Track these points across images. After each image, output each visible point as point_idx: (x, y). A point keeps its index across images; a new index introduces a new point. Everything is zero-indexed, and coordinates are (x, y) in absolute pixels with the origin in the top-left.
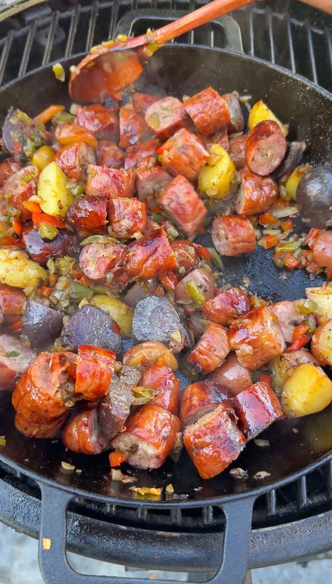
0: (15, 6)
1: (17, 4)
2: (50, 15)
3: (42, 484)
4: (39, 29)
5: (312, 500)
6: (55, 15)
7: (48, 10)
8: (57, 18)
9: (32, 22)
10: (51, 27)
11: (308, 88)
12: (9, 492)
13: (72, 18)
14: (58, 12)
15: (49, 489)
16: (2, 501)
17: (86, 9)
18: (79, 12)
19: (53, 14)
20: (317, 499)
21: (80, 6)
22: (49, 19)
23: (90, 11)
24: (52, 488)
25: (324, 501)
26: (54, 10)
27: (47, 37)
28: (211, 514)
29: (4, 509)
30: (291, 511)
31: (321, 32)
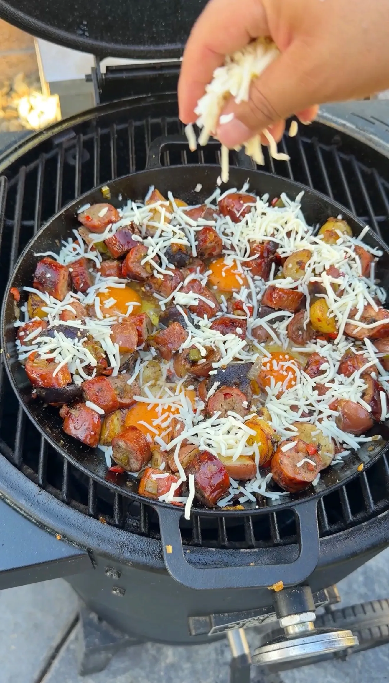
0: (44, 132)
1: (45, 130)
2: (74, 138)
3: (158, 507)
4: (67, 150)
5: (356, 517)
6: (79, 138)
7: (73, 134)
8: (82, 140)
9: (60, 145)
10: (77, 149)
11: (310, 193)
12: (115, 534)
13: (95, 140)
14: (82, 135)
15: (164, 509)
16: (111, 541)
17: (105, 131)
18: (99, 135)
19: (77, 137)
20: (359, 516)
21: (99, 129)
22: (75, 141)
23: (109, 133)
24: (166, 509)
25: (365, 516)
26: (77, 133)
27: (74, 158)
28: (278, 536)
29: (113, 547)
30: (340, 527)
31: (309, 141)
